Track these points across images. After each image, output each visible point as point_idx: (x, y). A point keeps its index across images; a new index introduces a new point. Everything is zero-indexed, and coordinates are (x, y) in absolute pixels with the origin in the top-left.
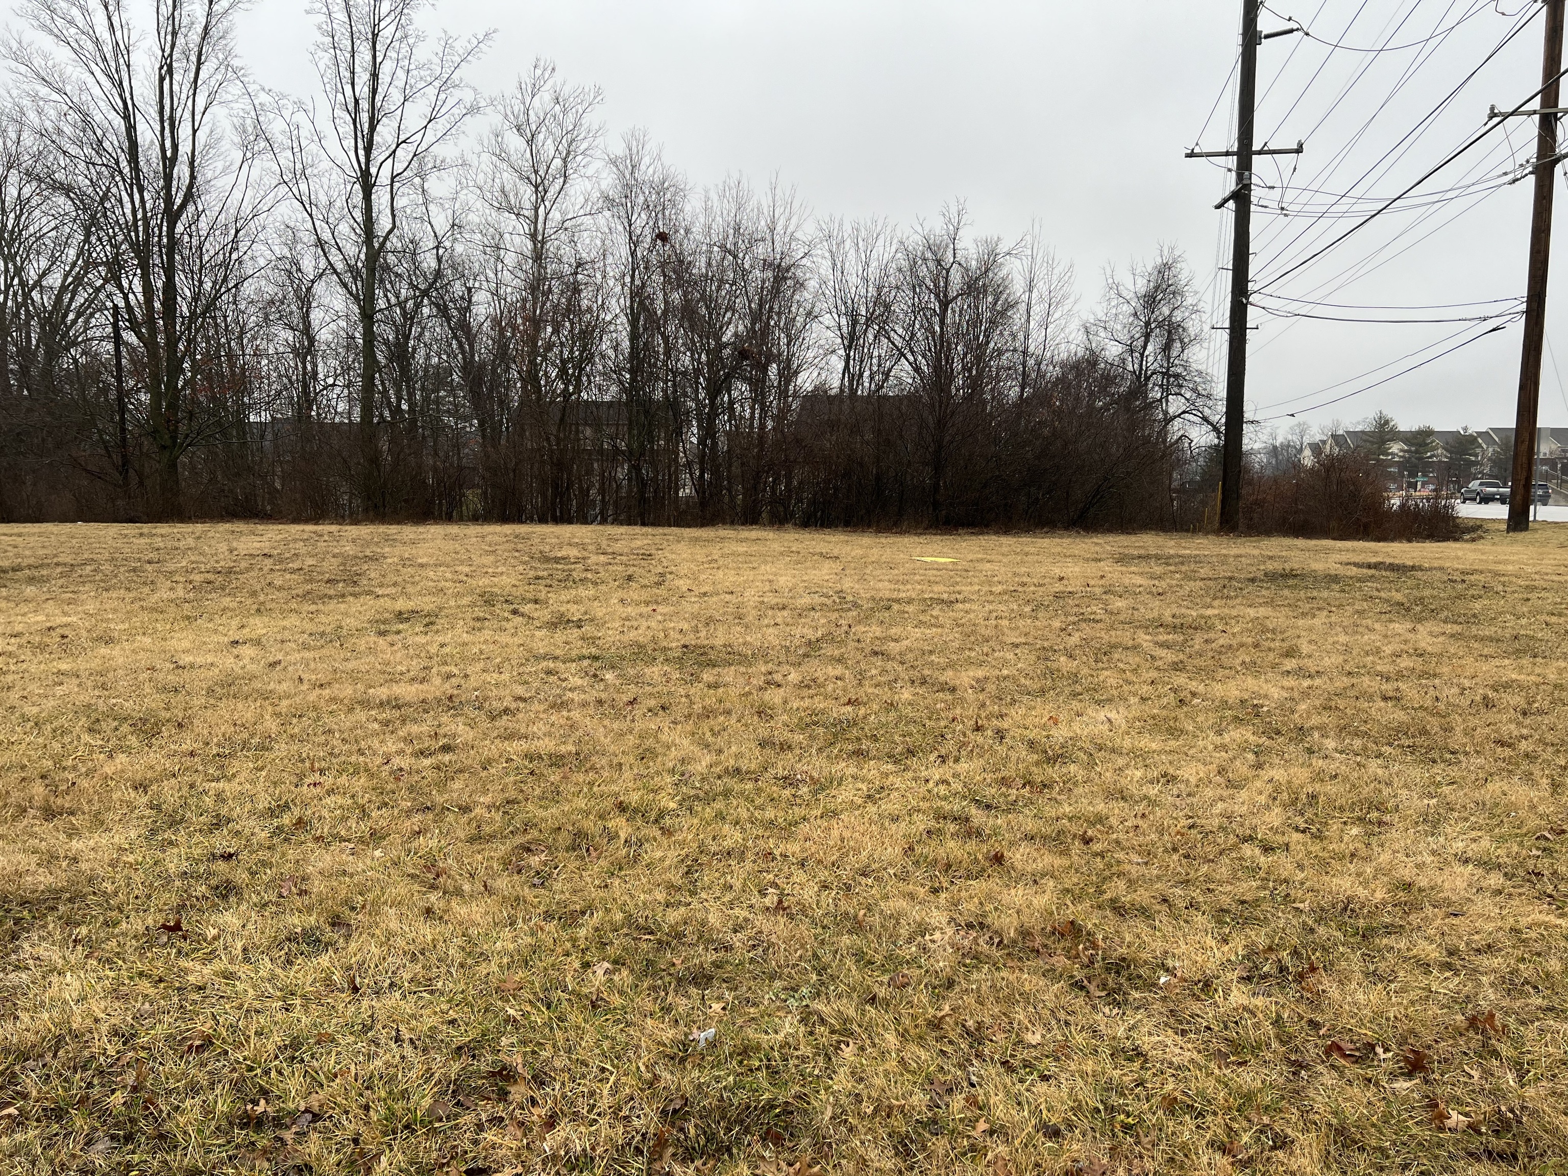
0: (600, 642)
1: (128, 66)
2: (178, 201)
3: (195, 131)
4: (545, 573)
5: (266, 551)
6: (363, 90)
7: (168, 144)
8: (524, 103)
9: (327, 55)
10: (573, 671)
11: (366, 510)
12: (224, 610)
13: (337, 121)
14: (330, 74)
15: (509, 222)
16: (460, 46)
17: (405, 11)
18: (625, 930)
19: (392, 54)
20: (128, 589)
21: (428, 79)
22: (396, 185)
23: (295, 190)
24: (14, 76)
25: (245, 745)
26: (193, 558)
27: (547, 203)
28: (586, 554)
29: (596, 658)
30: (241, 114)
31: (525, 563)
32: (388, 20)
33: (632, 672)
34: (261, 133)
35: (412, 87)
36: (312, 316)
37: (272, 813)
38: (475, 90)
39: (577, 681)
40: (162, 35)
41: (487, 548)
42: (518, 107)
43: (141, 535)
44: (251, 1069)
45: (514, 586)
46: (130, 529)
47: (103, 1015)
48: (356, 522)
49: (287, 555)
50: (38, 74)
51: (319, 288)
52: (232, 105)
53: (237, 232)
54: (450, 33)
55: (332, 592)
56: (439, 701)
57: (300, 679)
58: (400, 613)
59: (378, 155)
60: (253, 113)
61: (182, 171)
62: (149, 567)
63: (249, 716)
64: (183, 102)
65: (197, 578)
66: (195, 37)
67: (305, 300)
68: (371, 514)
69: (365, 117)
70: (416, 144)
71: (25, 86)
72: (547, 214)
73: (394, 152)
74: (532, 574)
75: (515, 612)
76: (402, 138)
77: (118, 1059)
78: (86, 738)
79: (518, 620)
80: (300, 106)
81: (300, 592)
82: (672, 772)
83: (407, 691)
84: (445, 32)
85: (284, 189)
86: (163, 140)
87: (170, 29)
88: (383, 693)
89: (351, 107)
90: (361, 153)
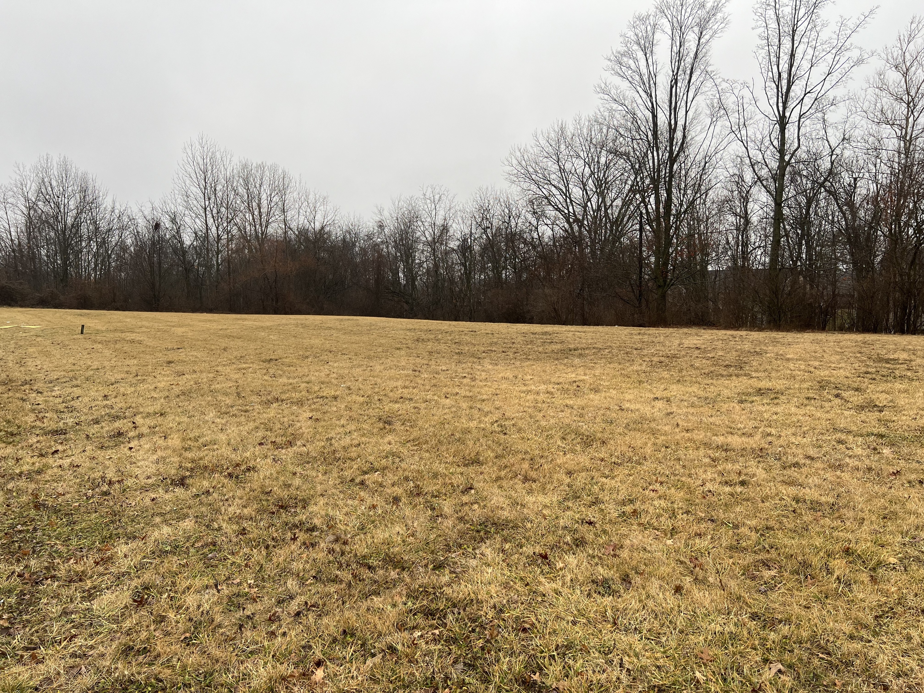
0: (891, 425)
1: (655, 84)
2: (676, 153)
3: (687, 112)
4: (874, 370)
5: (698, 346)
6: (784, 66)
7: (673, 122)
8: (902, 50)
9: (764, 51)
10: (859, 443)
11: (769, 322)
12: (660, 379)
13: (767, 89)
14: (765, 62)
15: (886, 131)
16: (851, 24)
17: (815, 11)
18: (808, 646)
19: (805, 40)
20: (620, 363)
21: (828, 49)
22: (802, 120)
23: (739, 136)
24: (602, 101)
25: (630, 460)
26: (658, 348)
27: (915, 114)
28: (913, 357)
29: (882, 436)
30: (711, 97)
31: (862, 362)
32: (803, 19)
33: (906, 450)
34: (722, 106)
35: (816, 58)
36: (748, 207)
37: (623, 503)
38: (861, 49)
39: (859, 451)
40: (673, 63)
41: (839, 350)
42: (897, 52)
43: (639, 334)
44: (542, 652)
45: (847, 377)
46: (635, 330)
47: (495, 595)
48: (761, 329)
49: (709, 349)
50: (613, 98)
51: (755, 190)
52: (708, 93)
53: (706, 163)
54: (844, 17)
55: (725, 373)
56: (753, 450)
57: (678, 425)
58: (760, 389)
59: (791, 104)
60: (718, 96)
61: (679, 134)
62: (635, 352)
63: (639, 443)
64: (681, 97)
65: (655, 359)
66: (689, 60)
67: (745, 199)
68: (772, 324)
69: (784, 83)
70: (817, 92)
71: (607, 106)
72: (915, 121)
73: (802, 99)
74: (864, 369)
75: (837, 396)
76: (808, 90)
77: (491, 621)
78: (559, 443)
79: (838, 401)
80: (745, 85)
81: (706, 371)
82: (904, 534)
83: (735, 441)
84: (841, 17)
85: (733, 135)
86: (670, 120)
87: (678, 58)
88: (720, 440)
89: (776, 79)
90: (781, 105)
